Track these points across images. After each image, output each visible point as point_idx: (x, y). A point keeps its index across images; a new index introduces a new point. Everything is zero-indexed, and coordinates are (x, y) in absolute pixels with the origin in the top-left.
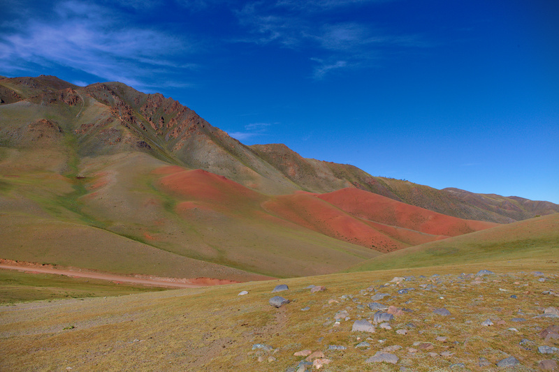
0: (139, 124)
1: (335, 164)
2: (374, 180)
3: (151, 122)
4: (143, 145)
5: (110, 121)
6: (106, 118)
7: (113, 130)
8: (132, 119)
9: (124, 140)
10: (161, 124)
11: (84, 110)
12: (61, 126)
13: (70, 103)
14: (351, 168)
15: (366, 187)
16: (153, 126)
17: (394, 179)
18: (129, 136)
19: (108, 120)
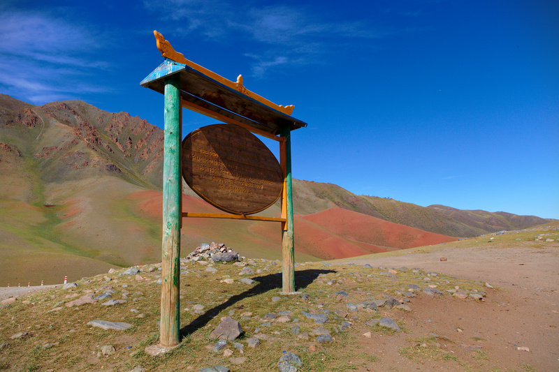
0: (105, 145)
1: (316, 183)
2: (357, 199)
3: (118, 143)
4: (112, 168)
5: (74, 143)
6: (69, 140)
7: (79, 153)
8: (97, 140)
9: (92, 163)
10: (129, 145)
11: (44, 132)
12: (21, 150)
13: (29, 124)
14: (332, 186)
15: (349, 206)
16: (120, 147)
17: (377, 197)
18: (97, 159)
19: (72, 142)
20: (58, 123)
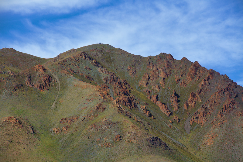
0: (141, 107)
3: (159, 103)
5: (100, 108)
6: (93, 104)
7: (108, 123)
8: (130, 101)
9: (126, 137)
10: (175, 105)
11: (61, 96)
12: (34, 125)
13: (42, 87)
16: (163, 109)
18: (132, 130)
19: (98, 108)
20: (77, 82)
